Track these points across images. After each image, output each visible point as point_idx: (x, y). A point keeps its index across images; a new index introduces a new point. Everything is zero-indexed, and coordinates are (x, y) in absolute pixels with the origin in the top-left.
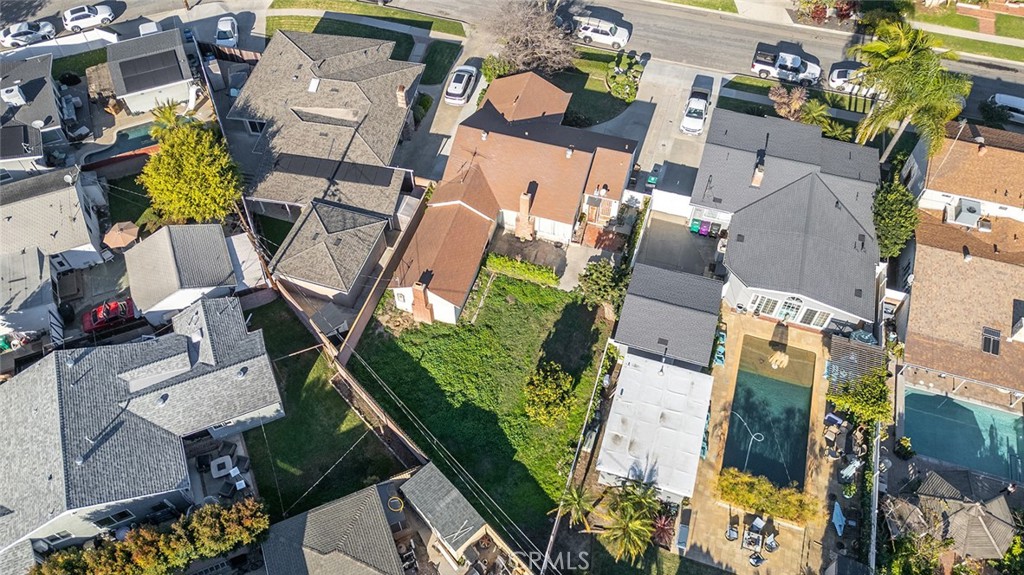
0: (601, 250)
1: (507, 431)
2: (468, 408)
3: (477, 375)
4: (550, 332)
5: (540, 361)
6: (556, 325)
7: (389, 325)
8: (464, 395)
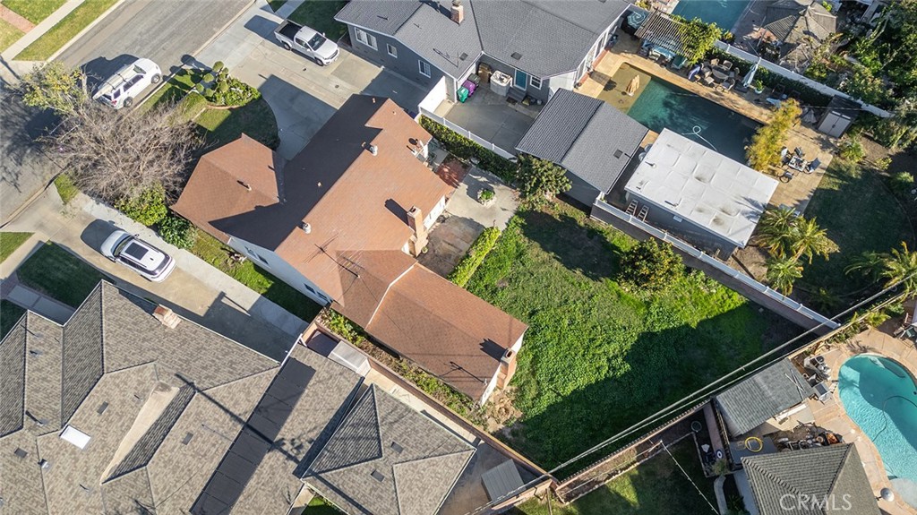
0: (461, 184)
1: (665, 327)
2: (634, 356)
3: (592, 340)
4: (554, 258)
5: (587, 276)
6: (546, 249)
7: (504, 419)
8: (616, 357)
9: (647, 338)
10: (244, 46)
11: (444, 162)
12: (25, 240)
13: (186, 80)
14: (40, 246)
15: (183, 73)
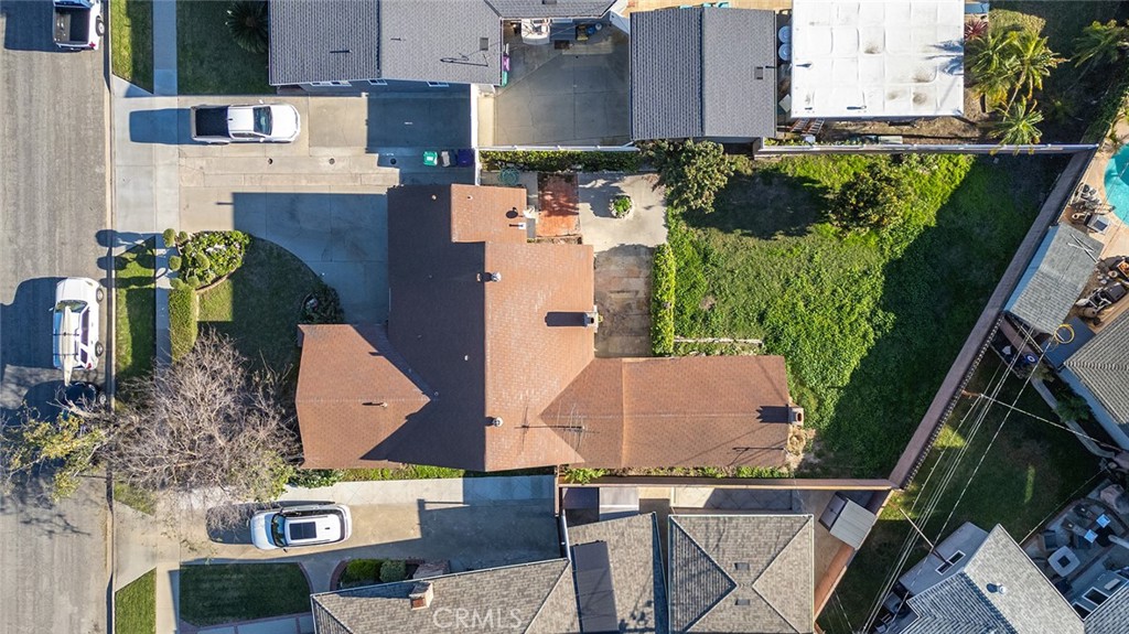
0: (580, 205)
1: (905, 245)
2: (892, 299)
4: (743, 235)
6: (727, 231)
7: (801, 448)
9: (893, 269)
10: (161, 173)
11: (540, 188)
12: (153, 582)
13: (134, 270)
14: (177, 577)
15: (121, 263)
